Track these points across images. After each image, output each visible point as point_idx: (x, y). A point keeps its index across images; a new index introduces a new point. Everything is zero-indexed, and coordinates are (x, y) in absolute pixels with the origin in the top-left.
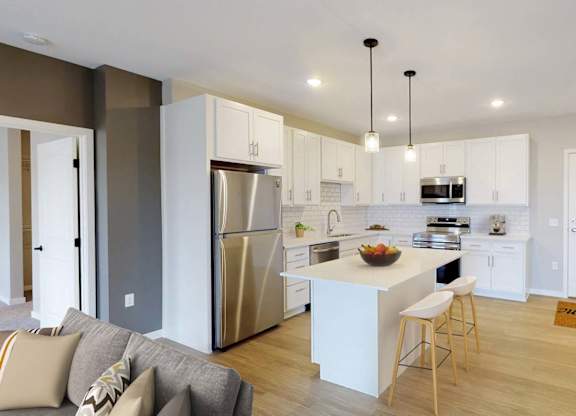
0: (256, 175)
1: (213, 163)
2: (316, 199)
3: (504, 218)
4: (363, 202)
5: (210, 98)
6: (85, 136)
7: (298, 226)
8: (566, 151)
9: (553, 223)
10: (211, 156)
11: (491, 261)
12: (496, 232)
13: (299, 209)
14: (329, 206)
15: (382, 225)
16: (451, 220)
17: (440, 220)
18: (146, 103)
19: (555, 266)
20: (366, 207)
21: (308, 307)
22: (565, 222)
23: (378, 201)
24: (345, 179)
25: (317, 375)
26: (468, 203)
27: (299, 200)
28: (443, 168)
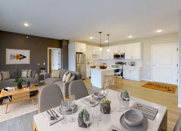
0: (80, 54)
1: (76, 53)
2: (91, 58)
3: (135, 62)
4: (101, 58)
5: (76, 43)
6: (60, 49)
7: (88, 63)
8: (152, 46)
9: (148, 63)
10: (76, 52)
11: (130, 72)
12: (132, 65)
13: (88, 60)
14: (94, 59)
15: (105, 63)
16: (121, 62)
17: (119, 62)
18: (67, 44)
19: (149, 74)
20: (102, 60)
21: (90, 77)
22: (152, 63)
23: (104, 58)
24: (97, 54)
25: (92, 85)
26: (125, 59)
27: (88, 58)
28: (119, 51)
